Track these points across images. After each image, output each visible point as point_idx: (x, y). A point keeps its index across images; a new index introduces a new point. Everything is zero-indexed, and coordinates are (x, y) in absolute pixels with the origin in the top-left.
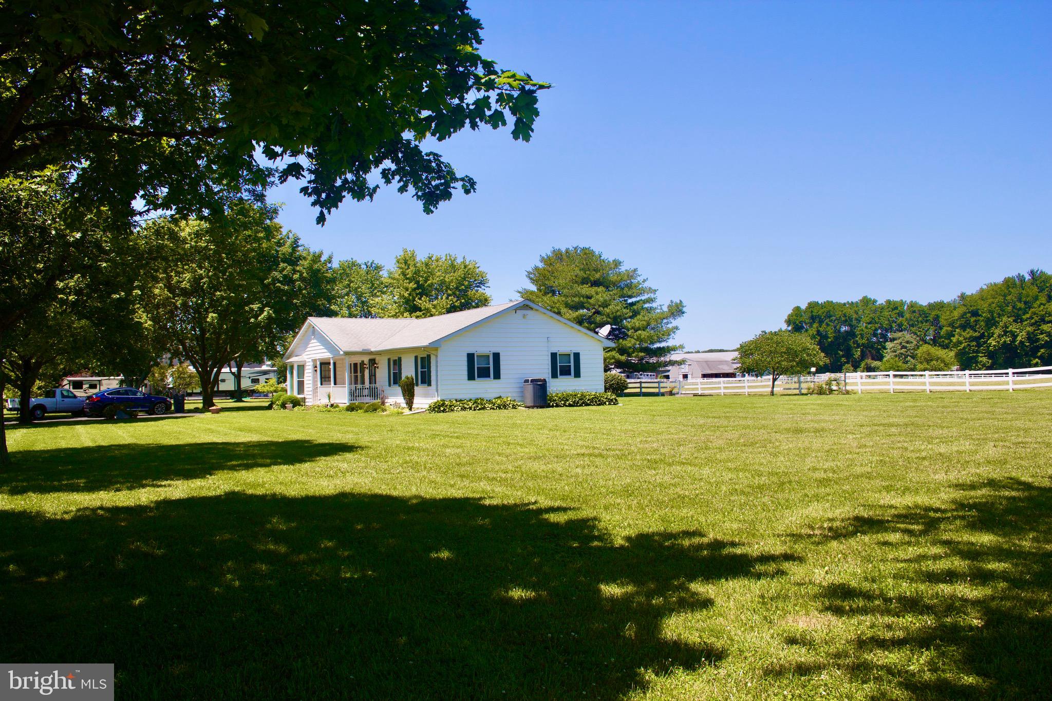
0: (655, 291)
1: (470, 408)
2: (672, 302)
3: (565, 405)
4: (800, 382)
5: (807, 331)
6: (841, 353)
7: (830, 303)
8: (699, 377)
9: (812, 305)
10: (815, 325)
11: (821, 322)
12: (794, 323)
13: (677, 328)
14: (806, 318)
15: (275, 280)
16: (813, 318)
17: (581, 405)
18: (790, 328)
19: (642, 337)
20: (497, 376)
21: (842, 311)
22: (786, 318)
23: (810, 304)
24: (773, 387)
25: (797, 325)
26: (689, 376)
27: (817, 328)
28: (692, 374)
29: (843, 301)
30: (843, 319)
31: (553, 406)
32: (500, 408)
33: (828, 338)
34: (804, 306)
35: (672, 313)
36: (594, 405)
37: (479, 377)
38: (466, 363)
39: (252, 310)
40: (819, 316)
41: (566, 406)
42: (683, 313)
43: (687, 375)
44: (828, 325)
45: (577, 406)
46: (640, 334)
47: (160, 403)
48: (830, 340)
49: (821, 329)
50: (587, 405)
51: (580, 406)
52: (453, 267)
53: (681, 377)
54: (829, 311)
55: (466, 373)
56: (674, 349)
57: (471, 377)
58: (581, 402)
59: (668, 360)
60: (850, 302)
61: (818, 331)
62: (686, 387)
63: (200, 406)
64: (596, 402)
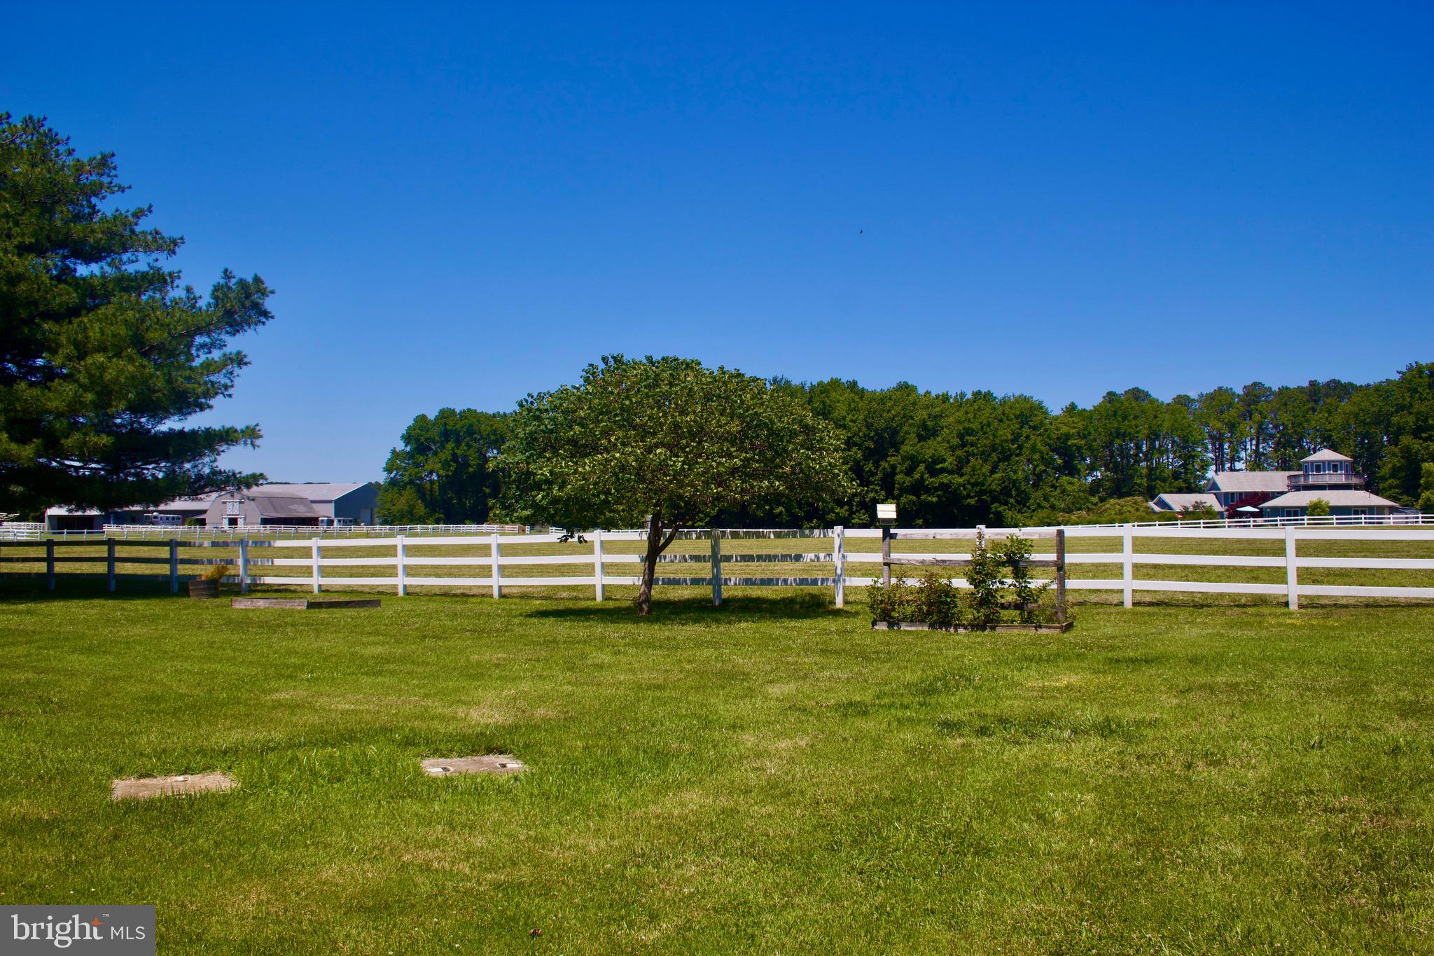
0: (171, 246)
2: (227, 274)
4: (717, 559)
5: (436, 454)
6: (487, 491)
7: (471, 412)
8: (257, 524)
9: (446, 414)
10: (450, 446)
11: (458, 442)
12: (417, 440)
13: (240, 360)
14: (435, 433)
16: (446, 435)
18: (408, 449)
19: (107, 377)
21: (492, 426)
22: (405, 432)
23: (442, 412)
25: (422, 444)
26: (240, 522)
27: (453, 449)
28: (245, 519)
29: (491, 411)
30: (493, 438)
33: (469, 466)
34: (432, 415)
35: (229, 313)
40: (457, 433)
42: (266, 314)
43: (236, 519)
44: (469, 446)
46: (103, 368)
48: (471, 469)
49: (459, 452)
53: (226, 522)
54: (471, 425)
56: (227, 437)
59: (207, 471)
60: (502, 413)
61: (454, 455)
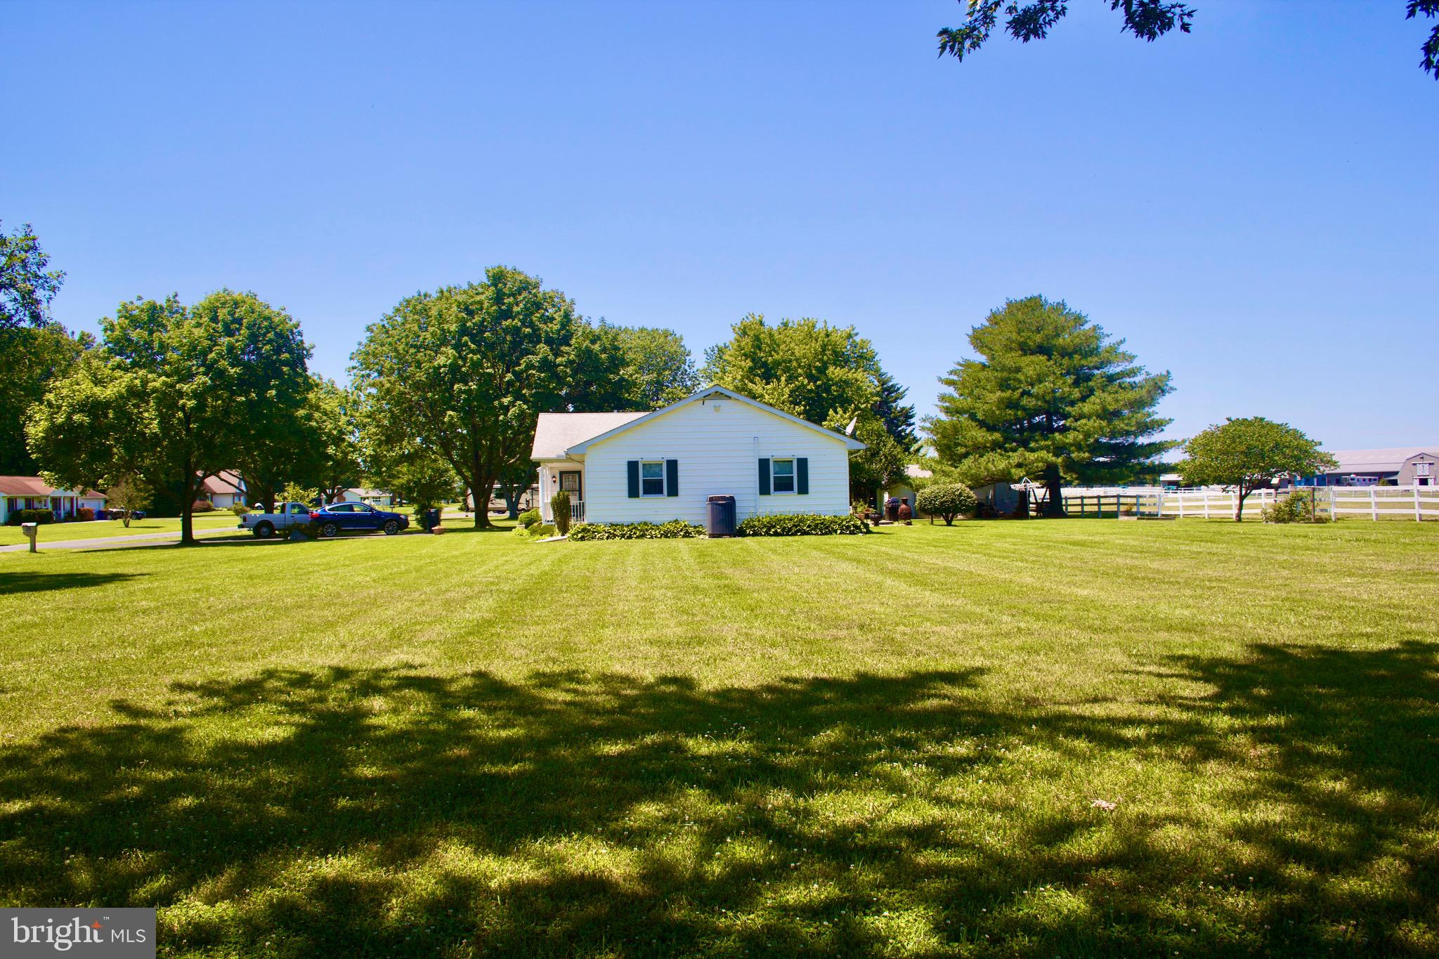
1: (623, 536)
3: (767, 534)
15: (530, 366)
17: (794, 534)
20: (673, 491)
24: (1241, 507)
31: (749, 535)
32: (666, 537)
36: (817, 534)
37: (645, 493)
38: (625, 475)
39: (501, 404)
41: (771, 535)
43: (1427, 479)
45: (787, 535)
47: (391, 520)
50: (805, 533)
51: (792, 535)
52: (810, 336)
55: (626, 487)
57: (633, 493)
58: (794, 529)
62: (1166, 504)
63: (472, 525)
64: (821, 530)
